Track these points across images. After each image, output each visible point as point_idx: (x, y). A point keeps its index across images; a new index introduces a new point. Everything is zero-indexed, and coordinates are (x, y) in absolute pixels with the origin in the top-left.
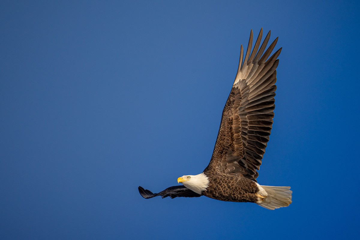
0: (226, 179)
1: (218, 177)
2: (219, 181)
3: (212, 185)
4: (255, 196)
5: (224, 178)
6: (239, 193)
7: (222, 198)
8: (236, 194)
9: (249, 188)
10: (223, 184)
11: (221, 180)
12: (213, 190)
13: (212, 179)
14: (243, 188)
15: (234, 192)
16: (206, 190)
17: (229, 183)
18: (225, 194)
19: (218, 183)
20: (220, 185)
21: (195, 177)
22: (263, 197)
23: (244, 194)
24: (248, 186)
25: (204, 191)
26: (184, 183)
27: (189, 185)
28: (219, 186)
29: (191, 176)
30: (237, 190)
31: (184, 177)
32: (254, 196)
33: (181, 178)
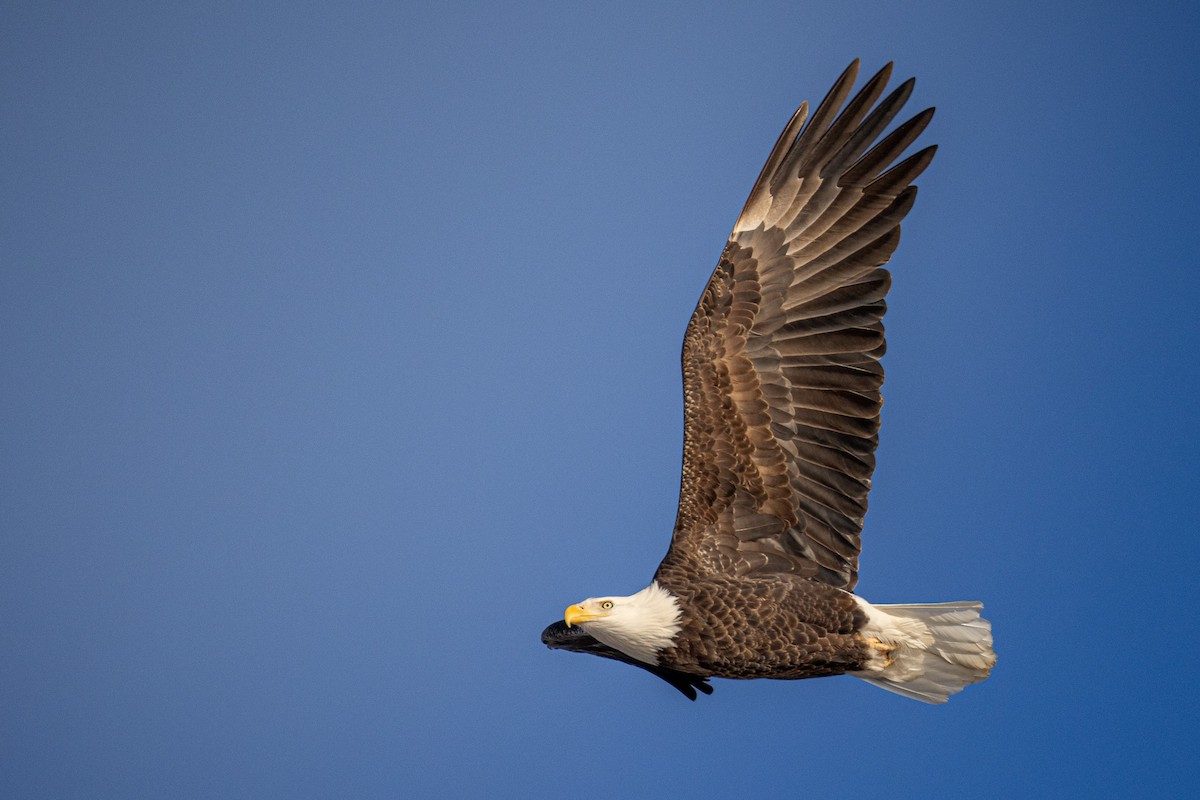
0: (739, 595)
1: (709, 589)
2: (716, 601)
3: (691, 623)
4: (856, 642)
5: (731, 589)
6: (793, 638)
7: (735, 669)
8: (785, 642)
9: (828, 615)
10: (730, 611)
11: (721, 596)
12: (699, 639)
13: (687, 598)
14: (808, 617)
15: (773, 637)
16: (674, 645)
17: (752, 606)
18: (741, 649)
19: (712, 610)
20: (720, 616)
21: (630, 605)
22: (886, 647)
23: (813, 640)
24: (824, 608)
25: (665, 651)
26: (591, 624)
27: (609, 634)
28: (717, 621)
29: (615, 599)
30: (786, 629)
31: (589, 602)
32: (853, 644)
33: (578, 606)
